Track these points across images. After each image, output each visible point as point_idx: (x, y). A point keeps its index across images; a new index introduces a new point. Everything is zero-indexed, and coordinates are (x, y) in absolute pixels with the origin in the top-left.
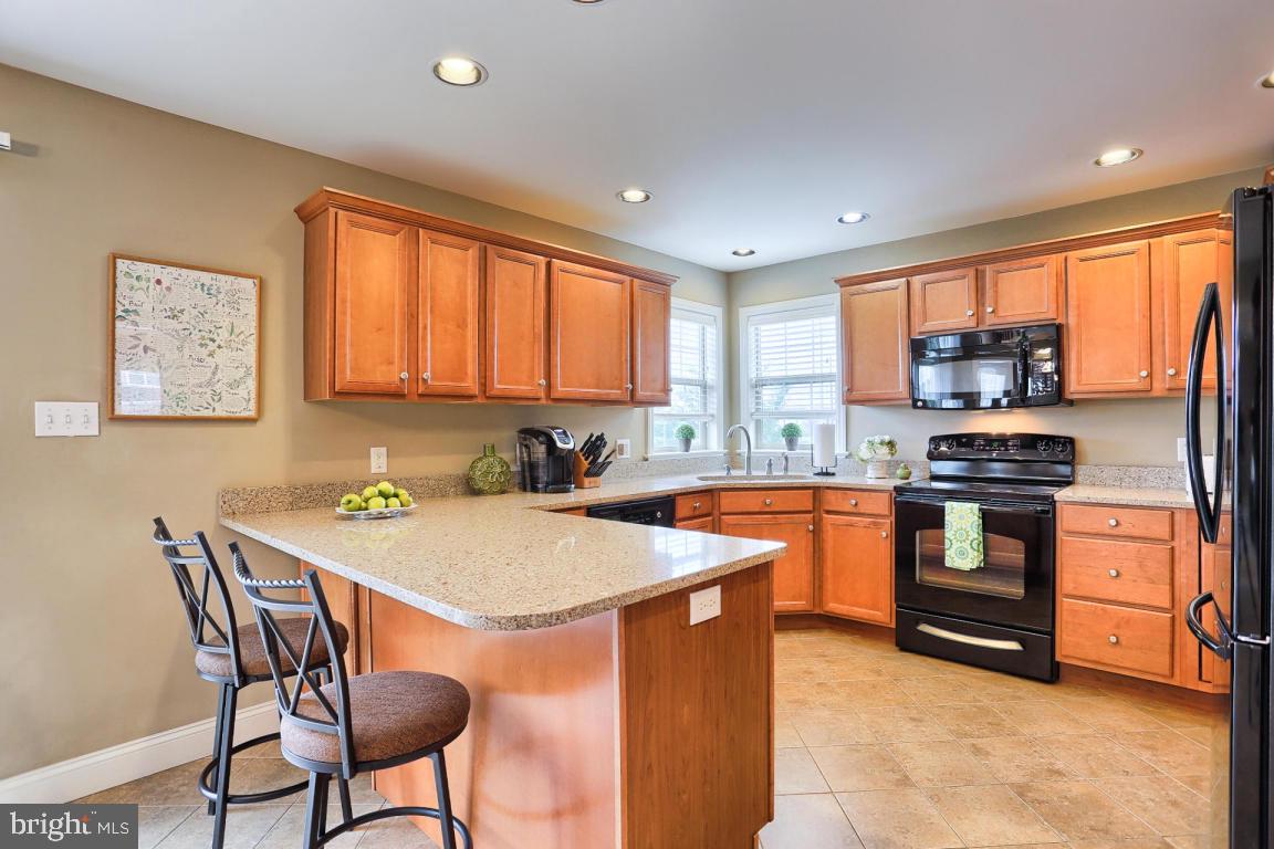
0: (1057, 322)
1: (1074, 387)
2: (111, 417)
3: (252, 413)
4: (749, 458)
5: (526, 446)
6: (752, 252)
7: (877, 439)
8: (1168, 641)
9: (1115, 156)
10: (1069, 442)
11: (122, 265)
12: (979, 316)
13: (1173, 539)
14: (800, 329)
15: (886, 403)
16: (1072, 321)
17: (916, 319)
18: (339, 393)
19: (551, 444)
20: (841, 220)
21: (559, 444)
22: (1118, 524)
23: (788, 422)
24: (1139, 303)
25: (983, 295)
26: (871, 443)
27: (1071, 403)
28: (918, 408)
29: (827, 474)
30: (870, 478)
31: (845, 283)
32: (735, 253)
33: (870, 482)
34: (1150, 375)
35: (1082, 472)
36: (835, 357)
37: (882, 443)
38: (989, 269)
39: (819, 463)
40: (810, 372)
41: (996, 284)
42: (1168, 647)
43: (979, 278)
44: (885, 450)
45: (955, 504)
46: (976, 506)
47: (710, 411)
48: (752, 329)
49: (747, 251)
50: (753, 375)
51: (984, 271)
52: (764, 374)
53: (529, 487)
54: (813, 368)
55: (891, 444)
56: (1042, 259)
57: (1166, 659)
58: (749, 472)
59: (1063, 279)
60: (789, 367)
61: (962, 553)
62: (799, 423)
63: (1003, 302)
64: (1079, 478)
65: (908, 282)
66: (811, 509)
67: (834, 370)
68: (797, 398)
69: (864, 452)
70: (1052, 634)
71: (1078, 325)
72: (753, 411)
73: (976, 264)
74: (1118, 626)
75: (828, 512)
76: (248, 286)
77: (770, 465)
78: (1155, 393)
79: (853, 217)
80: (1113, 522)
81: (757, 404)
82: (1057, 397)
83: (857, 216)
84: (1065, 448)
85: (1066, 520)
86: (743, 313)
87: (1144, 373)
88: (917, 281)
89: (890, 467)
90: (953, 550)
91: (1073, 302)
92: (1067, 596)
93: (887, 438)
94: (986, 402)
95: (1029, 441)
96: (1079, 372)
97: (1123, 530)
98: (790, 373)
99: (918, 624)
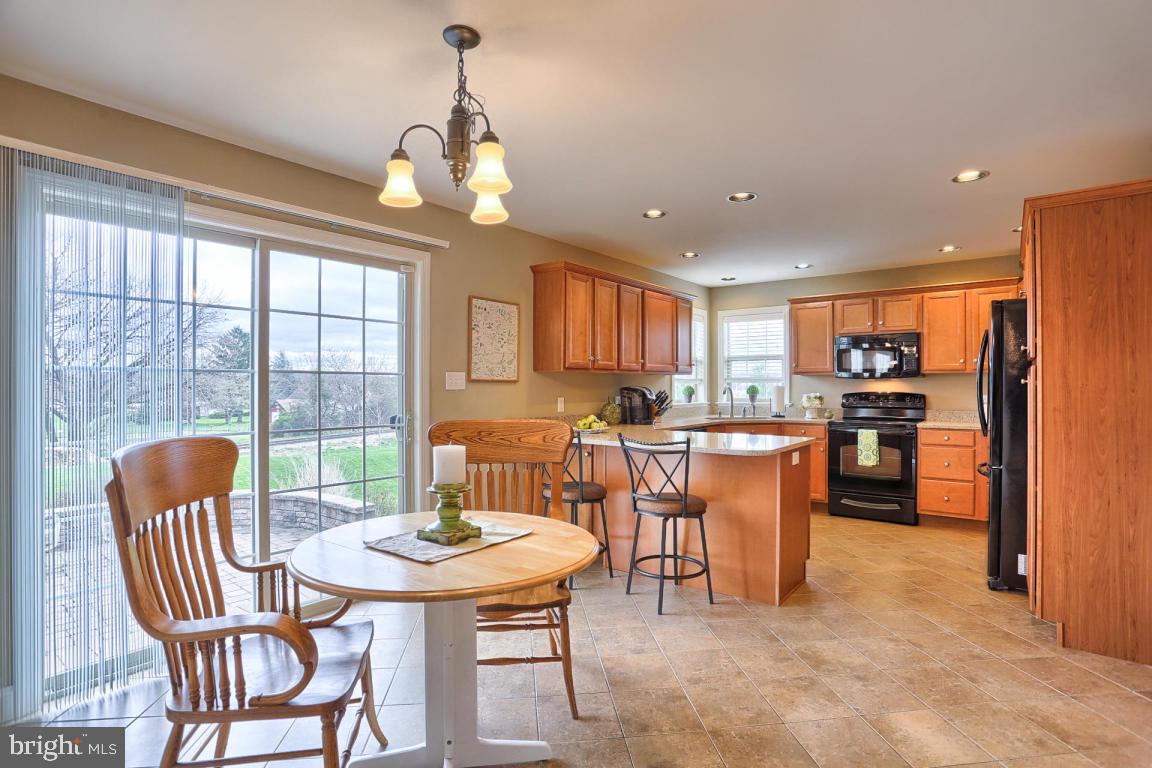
0: (918, 331)
1: (926, 367)
2: (470, 380)
3: (515, 379)
4: (732, 407)
5: (629, 398)
6: (733, 279)
7: (812, 395)
8: (972, 497)
9: (949, 249)
10: (923, 397)
11: (474, 301)
12: (874, 326)
13: (975, 445)
14: (757, 326)
15: (818, 374)
16: (925, 331)
17: (837, 326)
18: (569, 368)
19: (644, 395)
21: (649, 397)
22: (949, 439)
23: (750, 384)
24: (960, 324)
25: (877, 313)
26: (809, 398)
27: (924, 375)
29: (780, 416)
30: (808, 417)
31: (794, 302)
32: (723, 279)
33: (810, 420)
34: (965, 362)
35: (929, 414)
36: (782, 345)
37: (816, 398)
38: (880, 300)
39: (775, 410)
40: (764, 354)
41: (884, 309)
42: (972, 501)
43: (875, 304)
44: (818, 402)
45: (863, 430)
46: (875, 431)
47: (699, 377)
48: (725, 325)
49: (730, 278)
50: (726, 354)
51: (877, 301)
52: (732, 354)
53: (629, 421)
54: (767, 350)
55: (820, 398)
56: (910, 296)
57: (972, 506)
58: (732, 415)
59: (921, 308)
61: (868, 458)
62: (756, 384)
63: (889, 319)
64: (928, 418)
65: (833, 304)
67: (782, 353)
69: (805, 402)
70: (915, 499)
71: (929, 334)
72: (726, 377)
73: (872, 296)
74: (949, 492)
76: (514, 308)
77: (744, 411)
78: (967, 371)
79: (803, 266)
80: (946, 438)
81: (728, 373)
82: (916, 373)
84: (919, 401)
85: (922, 438)
86: (720, 314)
87: (962, 361)
88: (838, 303)
89: (820, 412)
90: (862, 456)
91: (926, 322)
92: (924, 478)
93: (818, 394)
94: (878, 375)
95: (901, 397)
96: (929, 359)
97: (951, 442)
98: (751, 354)
99: (841, 499)
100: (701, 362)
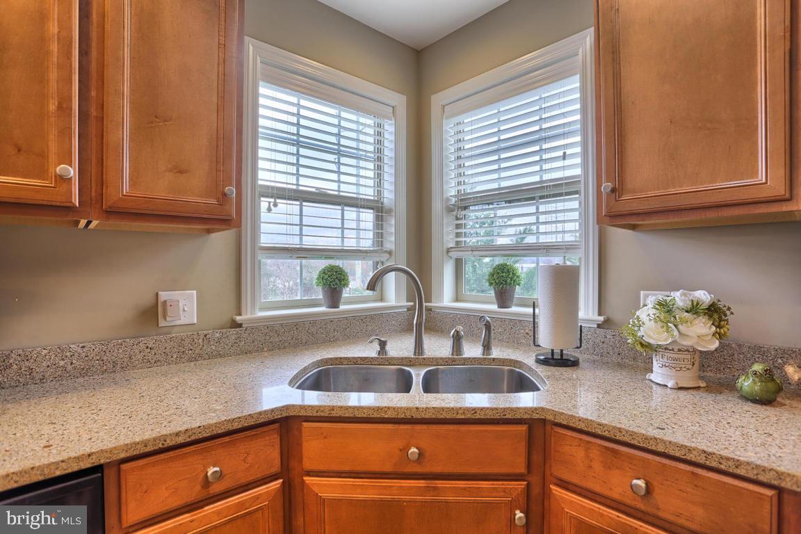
23: (499, 261)
26: (665, 307)
37: (692, 309)
44: (703, 324)
50: (451, 192)
62: (516, 263)
66: (522, 469)
67: (579, 172)
72: (452, 245)
81: (458, 235)
86: (436, 102)
93: (704, 296)
100: (389, 211)
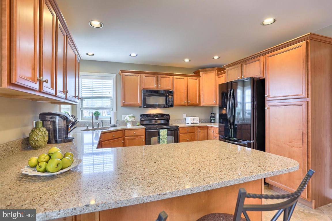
0: (171, 90)
4: (93, 123)
6: (93, 55)
10: (169, 115)
12: (157, 86)
13: (195, 132)
14: (97, 82)
15: (134, 106)
16: (175, 91)
17: (142, 85)
20: (130, 55)
21: (71, 120)
23: (96, 111)
25: (158, 81)
28: (145, 107)
29: (115, 126)
32: (87, 54)
33: (128, 127)
38: (159, 76)
39: (113, 123)
40: (101, 96)
41: (161, 80)
43: (157, 78)
45: (162, 130)
46: (166, 130)
49: (92, 54)
53: (53, 141)
54: (102, 94)
56: (169, 76)
58: (93, 127)
59: (172, 81)
60: (103, 94)
63: (162, 84)
66: (122, 136)
68: (98, 104)
73: (156, 74)
75: (126, 136)
77: (98, 124)
80: (188, 130)
83: (135, 55)
85: (180, 131)
87: (185, 102)
88: (143, 75)
90: (162, 141)
96: (175, 101)
98: (94, 96)
